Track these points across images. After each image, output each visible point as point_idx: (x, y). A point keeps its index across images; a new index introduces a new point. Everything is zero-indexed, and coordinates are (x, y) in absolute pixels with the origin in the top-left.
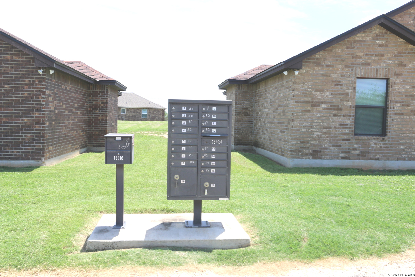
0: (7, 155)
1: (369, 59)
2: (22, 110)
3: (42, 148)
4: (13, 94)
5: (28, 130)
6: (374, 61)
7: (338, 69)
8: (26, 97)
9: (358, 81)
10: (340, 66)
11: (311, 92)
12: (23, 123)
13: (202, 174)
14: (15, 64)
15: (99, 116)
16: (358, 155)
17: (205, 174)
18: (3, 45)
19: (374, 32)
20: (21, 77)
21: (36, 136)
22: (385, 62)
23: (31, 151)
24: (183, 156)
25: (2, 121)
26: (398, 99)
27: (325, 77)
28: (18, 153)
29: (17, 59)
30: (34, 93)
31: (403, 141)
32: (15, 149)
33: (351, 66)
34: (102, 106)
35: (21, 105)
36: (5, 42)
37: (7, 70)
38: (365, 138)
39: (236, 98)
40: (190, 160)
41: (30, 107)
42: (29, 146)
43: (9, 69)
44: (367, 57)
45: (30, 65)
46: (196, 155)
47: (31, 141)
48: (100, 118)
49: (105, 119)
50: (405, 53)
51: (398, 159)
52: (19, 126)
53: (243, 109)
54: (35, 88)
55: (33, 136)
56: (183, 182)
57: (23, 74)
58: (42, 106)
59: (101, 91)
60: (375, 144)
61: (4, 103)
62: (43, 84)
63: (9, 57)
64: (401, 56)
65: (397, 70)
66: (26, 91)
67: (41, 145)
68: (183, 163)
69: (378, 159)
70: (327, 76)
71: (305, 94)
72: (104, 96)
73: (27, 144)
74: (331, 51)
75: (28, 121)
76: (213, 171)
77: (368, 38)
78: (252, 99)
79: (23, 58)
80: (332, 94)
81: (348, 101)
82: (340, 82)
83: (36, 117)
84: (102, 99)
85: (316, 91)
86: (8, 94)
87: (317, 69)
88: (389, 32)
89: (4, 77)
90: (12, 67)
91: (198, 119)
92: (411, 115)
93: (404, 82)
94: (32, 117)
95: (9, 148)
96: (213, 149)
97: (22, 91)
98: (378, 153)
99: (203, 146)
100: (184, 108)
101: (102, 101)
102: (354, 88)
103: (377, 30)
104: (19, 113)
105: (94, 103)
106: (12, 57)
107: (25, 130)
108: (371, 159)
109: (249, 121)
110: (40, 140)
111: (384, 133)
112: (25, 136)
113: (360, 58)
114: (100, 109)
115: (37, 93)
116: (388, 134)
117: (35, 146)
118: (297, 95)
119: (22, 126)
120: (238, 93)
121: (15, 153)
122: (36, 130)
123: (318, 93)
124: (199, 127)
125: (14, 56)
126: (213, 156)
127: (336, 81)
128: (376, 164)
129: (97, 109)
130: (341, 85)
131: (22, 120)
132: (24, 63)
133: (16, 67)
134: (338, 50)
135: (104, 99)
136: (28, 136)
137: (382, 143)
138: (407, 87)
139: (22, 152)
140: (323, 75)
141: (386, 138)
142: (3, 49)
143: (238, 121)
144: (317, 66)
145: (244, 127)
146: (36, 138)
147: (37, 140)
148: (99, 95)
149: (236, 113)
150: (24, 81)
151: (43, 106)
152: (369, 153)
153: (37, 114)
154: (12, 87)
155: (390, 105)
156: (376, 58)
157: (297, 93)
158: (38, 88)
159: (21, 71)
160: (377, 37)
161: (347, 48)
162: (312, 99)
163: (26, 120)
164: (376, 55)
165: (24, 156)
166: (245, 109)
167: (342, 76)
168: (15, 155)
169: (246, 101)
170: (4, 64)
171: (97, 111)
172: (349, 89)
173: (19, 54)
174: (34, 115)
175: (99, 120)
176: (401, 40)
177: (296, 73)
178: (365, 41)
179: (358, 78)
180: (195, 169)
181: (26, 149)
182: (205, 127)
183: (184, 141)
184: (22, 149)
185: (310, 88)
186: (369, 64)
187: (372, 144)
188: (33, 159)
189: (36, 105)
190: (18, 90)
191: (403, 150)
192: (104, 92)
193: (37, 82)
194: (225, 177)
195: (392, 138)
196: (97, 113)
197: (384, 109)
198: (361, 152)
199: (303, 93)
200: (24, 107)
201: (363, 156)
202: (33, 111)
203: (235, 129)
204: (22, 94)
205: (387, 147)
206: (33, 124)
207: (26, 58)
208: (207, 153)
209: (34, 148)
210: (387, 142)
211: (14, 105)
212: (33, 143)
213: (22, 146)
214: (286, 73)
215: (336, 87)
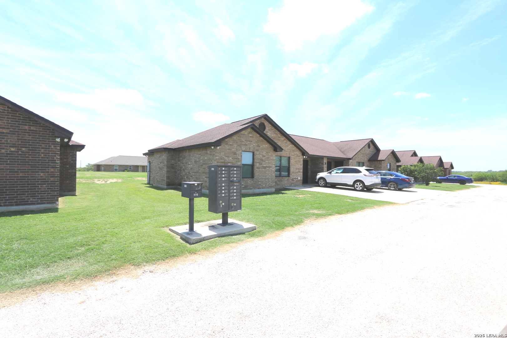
0: (23, 202)
1: (247, 143)
2: (39, 167)
3: (56, 194)
4: (30, 155)
5: (44, 182)
6: (249, 144)
7: (235, 147)
8: (42, 158)
9: (243, 152)
10: (235, 145)
11: (224, 157)
12: (39, 177)
13: (231, 200)
14: (32, 133)
15: (70, 170)
16: (244, 188)
17: (232, 199)
18: (21, 118)
19: (248, 130)
20: (37, 143)
21: (51, 186)
22: (252, 144)
23: (46, 197)
24: (223, 192)
25: (19, 176)
26: (258, 161)
27: (229, 150)
28: (34, 200)
29: (35, 129)
30: (50, 155)
31: (260, 180)
32: (31, 197)
33: (240, 146)
34: (72, 162)
35: (37, 164)
36: (23, 116)
37: (25, 137)
38: (246, 179)
39: (167, 158)
40: (226, 193)
41: (46, 165)
42: (45, 194)
43: (27, 136)
44: (246, 142)
45: (47, 134)
46: (228, 191)
47: (46, 190)
48: (70, 171)
49: (74, 172)
50: (259, 141)
51: (258, 189)
52: (35, 179)
53: (171, 165)
54: (51, 151)
55: (49, 186)
56: (223, 204)
57: (40, 141)
58: (56, 164)
59: (71, 152)
60: (250, 182)
61: (21, 162)
62: (58, 148)
63: (27, 127)
64: (258, 142)
65: (257, 148)
66: (42, 153)
67: (56, 192)
68: (223, 195)
69: (251, 189)
70: (230, 150)
71: (221, 158)
72: (74, 156)
73: (43, 193)
74: (232, 138)
75: (43, 175)
76: (235, 198)
77: (246, 133)
78: (176, 159)
79: (40, 129)
80: (232, 159)
81: (239, 162)
82: (236, 153)
83: (51, 172)
84: (72, 157)
85: (226, 157)
86: (26, 155)
87: (226, 146)
88: (254, 131)
89: (21, 142)
90: (30, 135)
91: (229, 174)
92: (262, 168)
93: (260, 154)
94: (48, 172)
95: (25, 196)
96: (235, 188)
97: (39, 153)
98: (251, 186)
99: (231, 186)
100: (223, 169)
101: (71, 159)
102: (241, 156)
103: (249, 130)
104: (36, 169)
105: (65, 160)
106: (30, 128)
107: (41, 182)
108: (248, 189)
109: (175, 172)
110: (55, 188)
111: (252, 176)
112: (41, 186)
113: (243, 142)
114: (70, 165)
115: (52, 155)
116: (255, 177)
117: (50, 193)
118: (218, 159)
119: (38, 179)
120: (168, 156)
121: (31, 200)
122: (51, 182)
123: (227, 158)
124: (229, 177)
125: (31, 127)
126: (235, 191)
127: (234, 152)
128: (250, 191)
129: (68, 165)
130: (236, 154)
131: (38, 174)
132: (41, 133)
133: (33, 135)
134: (235, 138)
135: (73, 157)
136: (43, 187)
137: (252, 181)
138: (261, 156)
139: (38, 199)
140: (229, 149)
141: (254, 179)
142: (21, 121)
143: (168, 172)
144: (226, 145)
145: (172, 175)
146: (51, 188)
147: (52, 189)
148: (69, 155)
149: (167, 167)
150: (41, 146)
151: (58, 164)
152: (248, 186)
153: (52, 170)
154: (29, 150)
155: (255, 164)
156: (249, 142)
157: (218, 158)
158: (53, 151)
159: (38, 138)
160: (250, 133)
161: (238, 137)
162: (224, 161)
163: (42, 174)
164: (249, 141)
165: (39, 202)
166: (172, 165)
167: (236, 150)
168: (31, 201)
169: (173, 160)
170: (22, 132)
171: (68, 166)
172: (239, 156)
173: (36, 126)
174: (50, 171)
175: (69, 172)
176: (258, 135)
177: (218, 148)
178: (245, 134)
179: (243, 151)
180: (228, 197)
181: (41, 196)
182: (232, 177)
183: (223, 185)
184: (38, 196)
185: (223, 155)
186: (247, 145)
187: (249, 182)
188: (48, 203)
189: (51, 163)
190: (35, 152)
191: (260, 184)
192: (74, 153)
193: (53, 147)
194: (239, 200)
195: (256, 179)
196: (67, 168)
197: (252, 166)
198: (245, 186)
199: (220, 158)
200: (41, 165)
201: (245, 188)
202: (49, 167)
203: (167, 177)
204: (38, 155)
205: (254, 183)
206: (49, 177)
207: (43, 129)
208: (232, 189)
209: (49, 195)
210: (254, 181)
211: (30, 163)
212: (48, 191)
213: (38, 194)
214: (213, 147)
215: (234, 155)
